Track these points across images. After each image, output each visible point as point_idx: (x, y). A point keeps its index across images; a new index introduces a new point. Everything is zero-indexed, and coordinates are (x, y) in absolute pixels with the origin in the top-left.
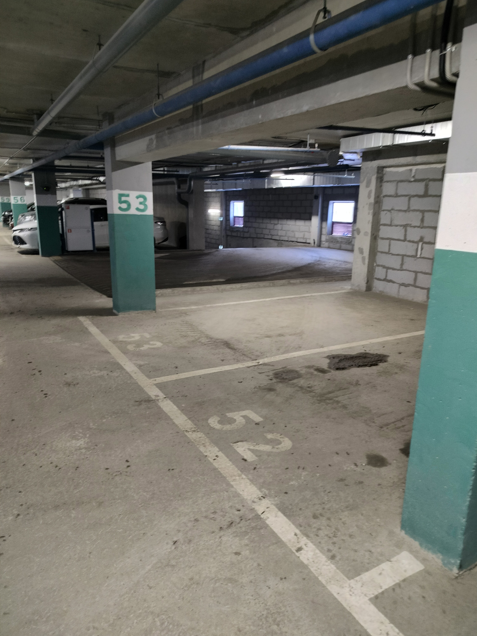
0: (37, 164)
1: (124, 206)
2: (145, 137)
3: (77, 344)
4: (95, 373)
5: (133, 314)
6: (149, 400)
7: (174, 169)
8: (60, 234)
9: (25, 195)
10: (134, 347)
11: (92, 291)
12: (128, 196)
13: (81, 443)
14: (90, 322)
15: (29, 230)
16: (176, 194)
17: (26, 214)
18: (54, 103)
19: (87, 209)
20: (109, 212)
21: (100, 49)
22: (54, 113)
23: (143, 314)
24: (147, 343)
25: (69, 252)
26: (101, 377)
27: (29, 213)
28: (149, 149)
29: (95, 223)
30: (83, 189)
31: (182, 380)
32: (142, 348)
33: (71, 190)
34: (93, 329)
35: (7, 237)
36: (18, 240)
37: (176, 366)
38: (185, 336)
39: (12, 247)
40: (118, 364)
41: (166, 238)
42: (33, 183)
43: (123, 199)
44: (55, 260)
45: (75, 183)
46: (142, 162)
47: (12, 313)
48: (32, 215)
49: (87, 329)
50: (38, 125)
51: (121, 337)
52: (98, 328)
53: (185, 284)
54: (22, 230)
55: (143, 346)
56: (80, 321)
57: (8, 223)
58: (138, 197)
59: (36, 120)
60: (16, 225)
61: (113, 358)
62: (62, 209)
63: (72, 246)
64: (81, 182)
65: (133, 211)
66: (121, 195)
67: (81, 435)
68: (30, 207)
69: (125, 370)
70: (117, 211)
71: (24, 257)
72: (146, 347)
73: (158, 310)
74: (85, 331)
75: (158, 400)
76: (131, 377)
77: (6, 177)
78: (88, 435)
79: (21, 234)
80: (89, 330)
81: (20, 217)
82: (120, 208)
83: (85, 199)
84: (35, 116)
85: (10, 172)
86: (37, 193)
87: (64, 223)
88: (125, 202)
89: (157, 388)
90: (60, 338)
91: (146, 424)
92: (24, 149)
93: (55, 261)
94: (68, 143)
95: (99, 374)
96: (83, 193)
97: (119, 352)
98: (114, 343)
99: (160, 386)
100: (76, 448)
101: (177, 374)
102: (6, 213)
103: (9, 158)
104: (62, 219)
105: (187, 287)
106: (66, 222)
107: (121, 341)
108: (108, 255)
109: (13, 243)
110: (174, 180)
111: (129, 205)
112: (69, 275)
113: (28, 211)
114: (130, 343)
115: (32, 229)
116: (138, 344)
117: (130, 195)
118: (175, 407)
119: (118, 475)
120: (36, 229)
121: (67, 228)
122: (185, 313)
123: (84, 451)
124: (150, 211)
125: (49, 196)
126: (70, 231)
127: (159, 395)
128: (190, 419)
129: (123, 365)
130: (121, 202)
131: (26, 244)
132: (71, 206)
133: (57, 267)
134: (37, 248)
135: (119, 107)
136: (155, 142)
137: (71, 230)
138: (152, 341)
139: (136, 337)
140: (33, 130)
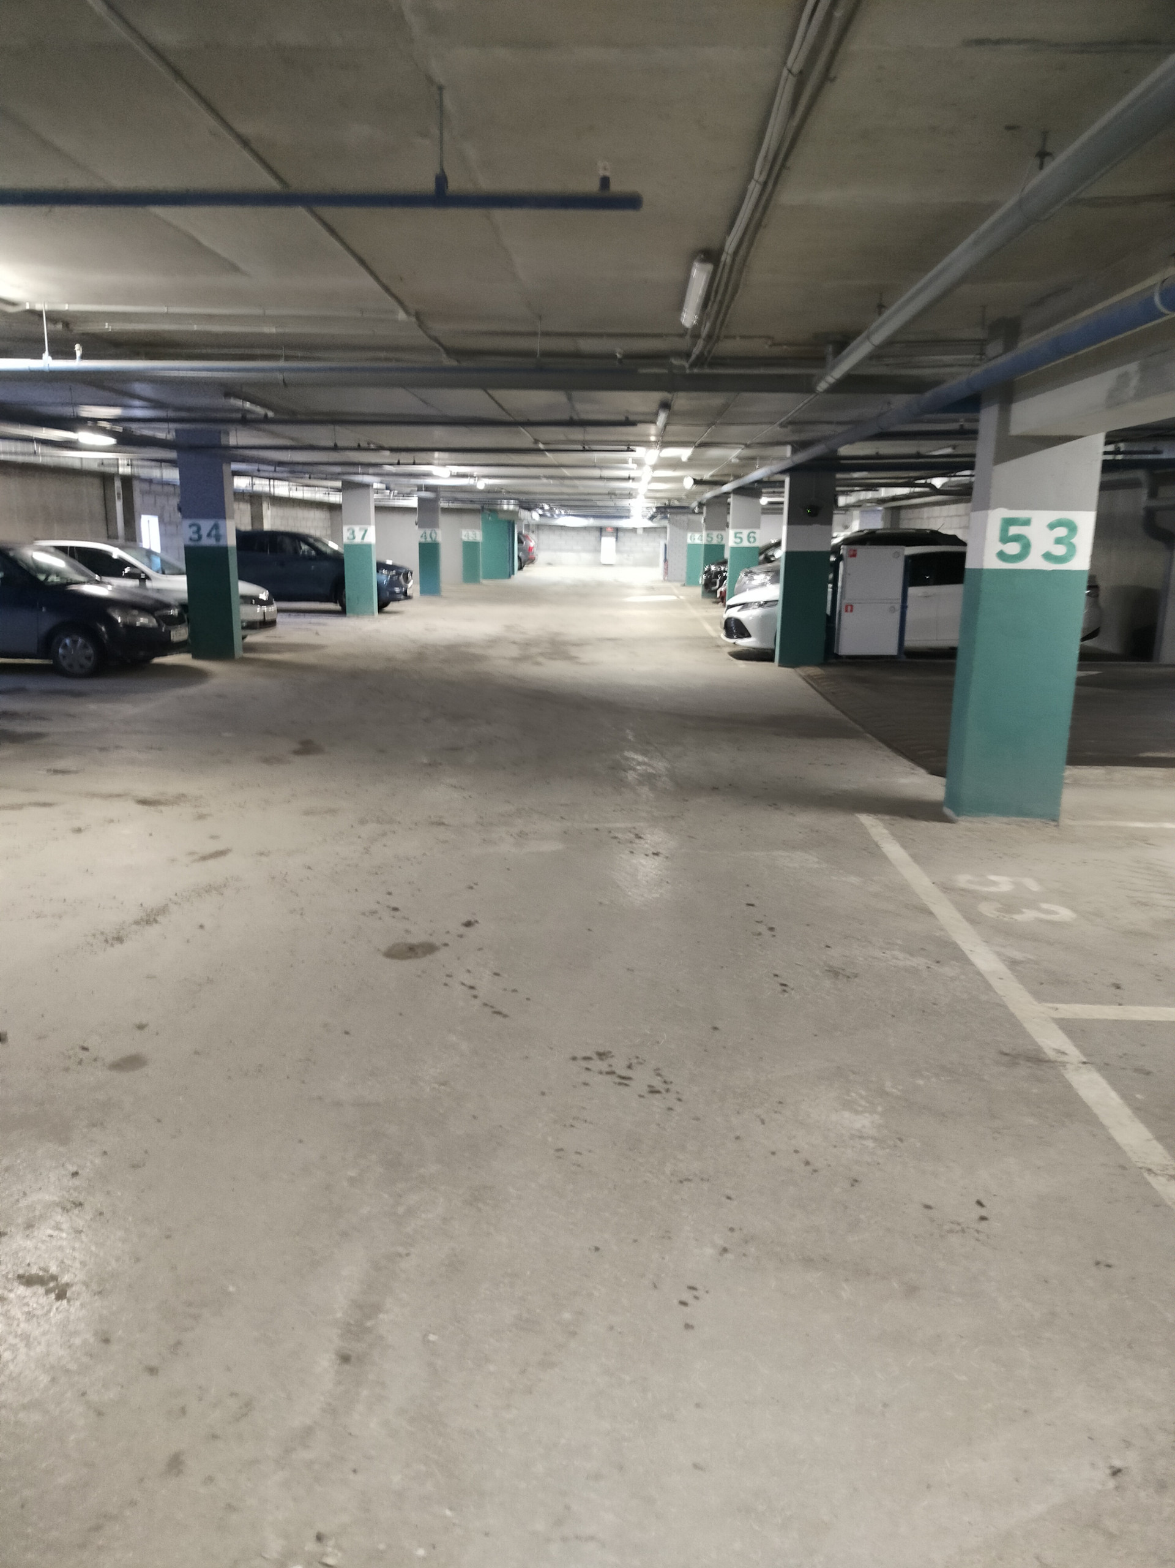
0: (802, 457)
1: (1013, 548)
2: (1105, 370)
3: (854, 880)
4: (897, 959)
5: (996, 824)
6: (1037, 1059)
7: (1149, 446)
8: (827, 615)
9: (758, 527)
10: (998, 910)
11: (892, 754)
12: (1027, 522)
13: (864, 1122)
14: (885, 831)
15: (761, 606)
16: (1142, 513)
17: (754, 569)
18: (887, 313)
19: (897, 555)
20: (970, 564)
21: (1041, 167)
22: (878, 338)
23: (1020, 826)
24: (1032, 904)
25: (841, 657)
26: (914, 971)
27: (762, 566)
28: (1114, 400)
29: (912, 591)
30: (886, 509)
31: (1138, 1027)
32: (1018, 917)
33: (856, 513)
34: (893, 850)
35: (710, 620)
36: (735, 629)
37: (1118, 982)
38: (1145, 904)
39: (719, 643)
40: (955, 947)
41: (1095, 629)
42: (785, 499)
43: (1013, 530)
44: (809, 676)
45: (869, 495)
46: (1079, 434)
47: (715, 789)
48: (767, 572)
49: (877, 846)
50: (833, 367)
51: (963, 880)
52: (904, 847)
53: (1148, 758)
54: (745, 605)
55: (1022, 913)
56: (862, 824)
57: (714, 588)
58: (1052, 526)
59: (830, 358)
60: (732, 595)
61: (942, 930)
62: (840, 558)
63: (849, 644)
64: (884, 493)
65: (1034, 562)
66: (1008, 522)
67: (863, 1103)
68: (764, 555)
69: (973, 965)
70: (992, 563)
71: (742, 665)
72: (1028, 915)
73: (1065, 821)
74: (874, 851)
75: (1064, 1064)
76: (989, 987)
77: (726, 488)
78: (880, 1109)
79: (744, 616)
80: (882, 849)
81: (742, 575)
82: (1002, 555)
83: (889, 531)
84: (830, 348)
85: (737, 477)
86: (790, 522)
87: (839, 590)
88: (1017, 538)
89: (1060, 1032)
90: (816, 860)
91: (1031, 1121)
92: (782, 425)
93: (808, 679)
94: (889, 403)
95: (908, 963)
96: (884, 519)
97: (958, 916)
98: (945, 892)
99: (1071, 1028)
100: (853, 1132)
101: (1120, 1005)
102: (713, 568)
103: (743, 446)
104: (835, 582)
105: (1151, 766)
106: (842, 587)
107: (963, 890)
108: (951, 670)
109: (723, 635)
110: (1141, 475)
111: (1026, 547)
112: (838, 712)
113: (760, 563)
114: (986, 898)
115: (766, 602)
116: (1010, 904)
117: (1034, 522)
118: (1113, 1094)
119: (957, 1232)
120: (776, 603)
121: (845, 602)
122: (1144, 839)
123: (870, 1144)
124: (1082, 561)
125: (816, 527)
126: (849, 608)
127: (1067, 1052)
128: (1160, 1138)
129: (967, 952)
130: (1005, 539)
131: (749, 636)
132: (861, 550)
133: (812, 691)
134: (772, 646)
135: (1040, 302)
136: (1134, 382)
137: (852, 606)
138: (1046, 902)
139: (1003, 884)
140: (821, 378)
